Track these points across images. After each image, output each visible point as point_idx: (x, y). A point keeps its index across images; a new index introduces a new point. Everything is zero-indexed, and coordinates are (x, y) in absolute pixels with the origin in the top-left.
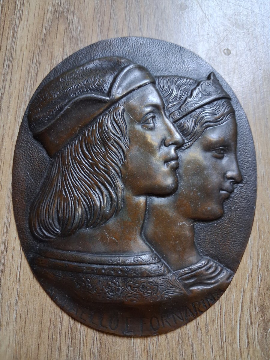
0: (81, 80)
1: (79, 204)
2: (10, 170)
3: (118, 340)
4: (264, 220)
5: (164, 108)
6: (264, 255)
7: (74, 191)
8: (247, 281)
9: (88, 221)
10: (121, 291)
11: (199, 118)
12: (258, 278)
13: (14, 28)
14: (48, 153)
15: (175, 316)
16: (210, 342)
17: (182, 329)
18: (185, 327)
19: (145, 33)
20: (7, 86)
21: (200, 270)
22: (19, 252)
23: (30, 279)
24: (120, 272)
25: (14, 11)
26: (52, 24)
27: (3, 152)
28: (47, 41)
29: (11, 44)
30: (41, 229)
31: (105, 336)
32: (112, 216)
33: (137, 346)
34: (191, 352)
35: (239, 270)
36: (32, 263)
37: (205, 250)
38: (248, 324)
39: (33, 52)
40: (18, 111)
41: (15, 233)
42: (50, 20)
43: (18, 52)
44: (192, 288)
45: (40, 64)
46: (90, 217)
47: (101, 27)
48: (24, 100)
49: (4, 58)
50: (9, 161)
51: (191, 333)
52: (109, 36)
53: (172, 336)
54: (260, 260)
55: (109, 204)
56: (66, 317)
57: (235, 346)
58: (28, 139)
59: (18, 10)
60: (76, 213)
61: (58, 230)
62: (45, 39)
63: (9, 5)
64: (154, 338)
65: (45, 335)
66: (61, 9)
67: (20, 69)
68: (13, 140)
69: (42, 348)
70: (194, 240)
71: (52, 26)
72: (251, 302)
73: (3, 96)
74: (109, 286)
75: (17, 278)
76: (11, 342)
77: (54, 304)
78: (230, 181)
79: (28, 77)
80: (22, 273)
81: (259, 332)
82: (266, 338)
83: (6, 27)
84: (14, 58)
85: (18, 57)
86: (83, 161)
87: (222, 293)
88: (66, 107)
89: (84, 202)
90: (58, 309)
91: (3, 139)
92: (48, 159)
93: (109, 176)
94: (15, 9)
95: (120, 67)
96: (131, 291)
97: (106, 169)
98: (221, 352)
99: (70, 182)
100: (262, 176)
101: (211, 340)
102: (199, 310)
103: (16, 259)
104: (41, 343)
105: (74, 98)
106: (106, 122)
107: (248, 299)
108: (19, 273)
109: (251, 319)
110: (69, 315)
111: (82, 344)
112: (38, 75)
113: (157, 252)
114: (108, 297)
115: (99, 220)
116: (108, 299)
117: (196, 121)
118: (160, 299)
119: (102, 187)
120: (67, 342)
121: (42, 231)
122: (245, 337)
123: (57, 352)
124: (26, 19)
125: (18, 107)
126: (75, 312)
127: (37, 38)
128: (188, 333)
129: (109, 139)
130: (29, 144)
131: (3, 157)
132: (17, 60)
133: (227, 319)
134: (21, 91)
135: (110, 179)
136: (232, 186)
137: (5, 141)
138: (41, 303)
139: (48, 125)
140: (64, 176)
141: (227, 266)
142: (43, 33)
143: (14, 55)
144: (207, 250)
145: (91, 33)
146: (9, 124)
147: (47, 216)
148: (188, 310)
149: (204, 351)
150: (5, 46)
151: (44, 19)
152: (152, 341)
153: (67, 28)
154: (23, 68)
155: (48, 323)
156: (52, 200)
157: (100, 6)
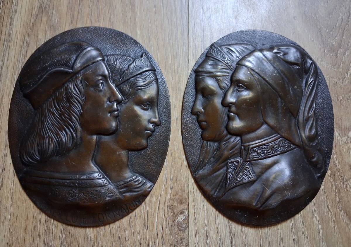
0: (55, 58)
1: (52, 140)
2: (7, 118)
3: (78, 229)
4: (176, 150)
5: (109, 77)
6: (175, 172)
7: (49, 132)
8: (163, 190)
9: (57, 151)
10: (77, 196)
11: (133, 84)
12: (170, 187)
13: (11, 18)
14: (33, 106)
15: (114, 213)
16: (137, 230)
17: (120, 221)
18: (122, 220)
19: (102, 24)
20: (6, 60)
21: (130, 182)
22: (13, 173)
23: (19, 191)
24: (76, 184)
25: (11, 6)
26: (38, 16)
27: (3, 105)
28: (34, 28)
29: (9, 30)
30: (27, 158)
31: (69, 227)
32: (73, 148)
33: (90, 233)
34: (125, 236)
35: (158, 182)
36: (21, 180)
37: (135, 170)
38: (162, 218)
39: (24, 36)
40: (13, 78)
41: (10, 160)
42: (37, 13)
43: (14, 36)
44: (124, 194)
45: (29, 44)
46: (59, 149)
47: (72, 19)
48: (17, 69)
49: (4, 40)
50: (7, 112)
51: (125, 224)
52: (77, 25)
53: (113, 226)
54: (172, 176)
55: (71, 140)
56: (44, 216)
57: (154, 232)
58: (19, 97)
59: (14, 5)
60: (49, 147)
61: (38, 158)
62: (32, 27)
63: (8, 2)
64: (101, 228)
65: (30, 228)
66: (44, 6)
67: (15, 48)
68: (9, 98)
69: (27, 237)
70: (128, 163)
71: (38, 18)
72: (165, 204)
73: (3, 67)
74: (70, 193)
75: (11, 191)
76: (6, 233)
77: (36, 207)
78: (152, 124)
79: (21, 54)
80: (14, 187)
81: (170, 223)
82: (174, 226)
83: (6, 18)
84: (11, 40)
85: (13, 39)
86: (55, 112)
87: (145, 197)
88: (44, 77)
89: (55, 139)
90: (38, 211)
91: (2, 96)
92: (33, 111)
93: (72, 122)
94: (12, 5)
95: (82, 49)
96: (84, 196)
97: (69, 118)
98: (145, 236)
99: (47, 126)
100: (176, 121)
101: (139, 228)
102: (130, 209)
103: (10, 178)
104: (27, 233)
105: (49, 70)
106: (70, 86)
107: (163, 202)
108: (12, 187)
109: (165, 214)
110: (46, 214)
111: (54, 233)
112: (28, 52)
113: (103, 172)
114: (69, 200)
115: (64, 151)
116: (69, 201)
117: (131, 85)
118: (103, 201)
119: (67, 129)
120: (44, 232)
121: (28, 159)
122: (161, 226)
123: (37, 239)
124: (20, 12)
125: (13, 74)
126: (49, 212)
127: (27, 26)
128: (123, 224)
129: (72, 97)
130: (20, 101)
131: (2, 109)
132: (13, 42)
133: (149, 215)
134: (16, 63)
135: (72, 124)
136: (154, 128)
137: (4, 98)
138: (27, 207)
139: (33, 88)
140: (43, 123)
141: (150, 180)
142: (32, 23)
143: (11, 38)
144: (137, 169)
145: (65, 23)
146: (7, 86)
147: (31, 149)
148: (123, 209)
149: (133, 235)
150: (5, 31)
151: (32, 13)
152: (100, 230)
153: (48, 20)
154: (17, 47)
155: (32, 220)
156: (34, 138)
157: (72, 4)
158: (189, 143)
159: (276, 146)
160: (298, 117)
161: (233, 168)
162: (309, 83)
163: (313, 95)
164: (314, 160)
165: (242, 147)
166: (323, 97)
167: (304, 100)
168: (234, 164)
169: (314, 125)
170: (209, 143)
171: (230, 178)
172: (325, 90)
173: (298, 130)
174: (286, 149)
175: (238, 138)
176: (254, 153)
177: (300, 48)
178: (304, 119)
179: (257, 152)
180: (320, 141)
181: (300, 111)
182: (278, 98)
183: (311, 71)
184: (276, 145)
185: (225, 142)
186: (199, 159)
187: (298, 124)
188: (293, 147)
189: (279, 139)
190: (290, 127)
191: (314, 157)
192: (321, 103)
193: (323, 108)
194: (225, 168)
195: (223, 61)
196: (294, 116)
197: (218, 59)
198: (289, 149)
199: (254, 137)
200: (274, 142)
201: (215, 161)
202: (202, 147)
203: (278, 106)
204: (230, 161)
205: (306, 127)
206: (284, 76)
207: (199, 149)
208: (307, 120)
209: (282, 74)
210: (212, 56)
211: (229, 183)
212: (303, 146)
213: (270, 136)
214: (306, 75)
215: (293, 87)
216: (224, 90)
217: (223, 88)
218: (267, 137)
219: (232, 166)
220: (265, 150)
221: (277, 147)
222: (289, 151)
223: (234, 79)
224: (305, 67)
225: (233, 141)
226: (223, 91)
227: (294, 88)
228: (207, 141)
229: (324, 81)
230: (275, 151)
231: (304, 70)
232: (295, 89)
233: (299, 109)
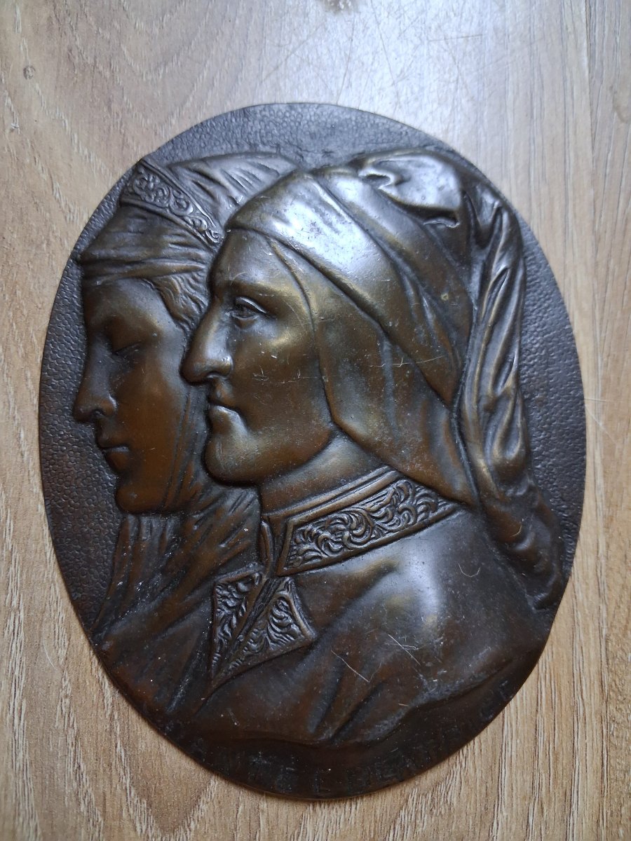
158: (73, 526)
159: (383, 510)
160: (457, 402)
161: (231, 603)
162: (493, 279)
163: (509, 318)
164: (525, 545)
165: (265, 525)
166: (544, 325)
167: (478, 342)
168: (239, 591)
169: (519, 422)
170: (145, 520)
171: (225, 642)
172: (549, 299)
173: (461, 447)
174: (419, 518)
175: (251, 494)
176: (305, 543)
177: (456, 159)
178: (481, 408)
179: (315, 538)
180: (542, 479)
181: (465, 379)
182: (381, 342)
183: (498, 238)
184: (382, 506)
185: (202, 515)
186: (110, 584)
187: (459, 424)
188: (448, 506)
189: (392, 483)
190: (429, 439)
191: (520, 539)
192: (537, 346)
193: (547, 363)
194: (205, 609)
195: (179, 216)
196: (442, 400)
197: (158, 210)
198: (431, 515)
199: (305, 486)
200: (375, 497)
201: (168, 586)
202: (120, 537)
203: (382, 370)
204: (222, 579)
205: (490, 432)
206: (399, 260)
207: (108, 545)
208: (492, 408)
209: (393, 254)
210: (139, 203)
211: (221, 660)
212: (481, 501)
213: (358, 477)
214: (483, 252)
215: (435, 296)
216: (187, 323)
217: (184, 317)
218: (348, 482)
219: (229, 599)
220: (344, 530)
221: (386, 515)
222: (430, 524)
223: (221, 279)
224: (477, 224)
225: (232, 508)
226: (185, 326)
227: (440, 298)
228: (138, 513)
229: (545, 267)
230: (381, 530)
231: (473, 232)
232: (443, 305)
233: (461, 373)
